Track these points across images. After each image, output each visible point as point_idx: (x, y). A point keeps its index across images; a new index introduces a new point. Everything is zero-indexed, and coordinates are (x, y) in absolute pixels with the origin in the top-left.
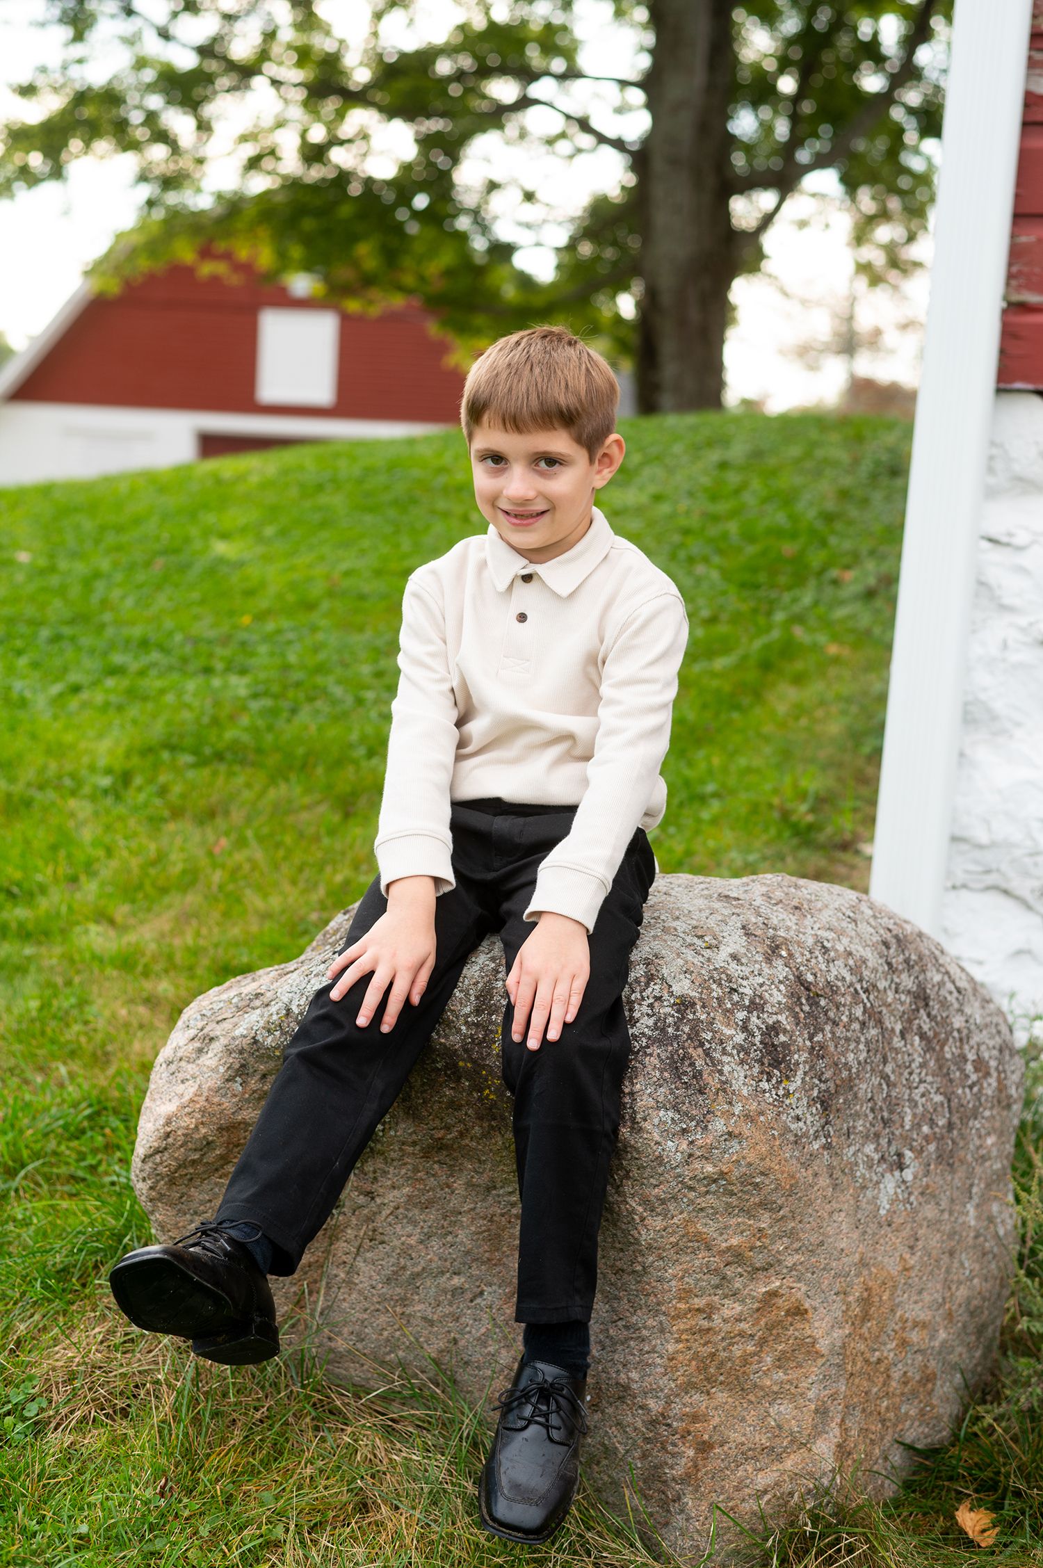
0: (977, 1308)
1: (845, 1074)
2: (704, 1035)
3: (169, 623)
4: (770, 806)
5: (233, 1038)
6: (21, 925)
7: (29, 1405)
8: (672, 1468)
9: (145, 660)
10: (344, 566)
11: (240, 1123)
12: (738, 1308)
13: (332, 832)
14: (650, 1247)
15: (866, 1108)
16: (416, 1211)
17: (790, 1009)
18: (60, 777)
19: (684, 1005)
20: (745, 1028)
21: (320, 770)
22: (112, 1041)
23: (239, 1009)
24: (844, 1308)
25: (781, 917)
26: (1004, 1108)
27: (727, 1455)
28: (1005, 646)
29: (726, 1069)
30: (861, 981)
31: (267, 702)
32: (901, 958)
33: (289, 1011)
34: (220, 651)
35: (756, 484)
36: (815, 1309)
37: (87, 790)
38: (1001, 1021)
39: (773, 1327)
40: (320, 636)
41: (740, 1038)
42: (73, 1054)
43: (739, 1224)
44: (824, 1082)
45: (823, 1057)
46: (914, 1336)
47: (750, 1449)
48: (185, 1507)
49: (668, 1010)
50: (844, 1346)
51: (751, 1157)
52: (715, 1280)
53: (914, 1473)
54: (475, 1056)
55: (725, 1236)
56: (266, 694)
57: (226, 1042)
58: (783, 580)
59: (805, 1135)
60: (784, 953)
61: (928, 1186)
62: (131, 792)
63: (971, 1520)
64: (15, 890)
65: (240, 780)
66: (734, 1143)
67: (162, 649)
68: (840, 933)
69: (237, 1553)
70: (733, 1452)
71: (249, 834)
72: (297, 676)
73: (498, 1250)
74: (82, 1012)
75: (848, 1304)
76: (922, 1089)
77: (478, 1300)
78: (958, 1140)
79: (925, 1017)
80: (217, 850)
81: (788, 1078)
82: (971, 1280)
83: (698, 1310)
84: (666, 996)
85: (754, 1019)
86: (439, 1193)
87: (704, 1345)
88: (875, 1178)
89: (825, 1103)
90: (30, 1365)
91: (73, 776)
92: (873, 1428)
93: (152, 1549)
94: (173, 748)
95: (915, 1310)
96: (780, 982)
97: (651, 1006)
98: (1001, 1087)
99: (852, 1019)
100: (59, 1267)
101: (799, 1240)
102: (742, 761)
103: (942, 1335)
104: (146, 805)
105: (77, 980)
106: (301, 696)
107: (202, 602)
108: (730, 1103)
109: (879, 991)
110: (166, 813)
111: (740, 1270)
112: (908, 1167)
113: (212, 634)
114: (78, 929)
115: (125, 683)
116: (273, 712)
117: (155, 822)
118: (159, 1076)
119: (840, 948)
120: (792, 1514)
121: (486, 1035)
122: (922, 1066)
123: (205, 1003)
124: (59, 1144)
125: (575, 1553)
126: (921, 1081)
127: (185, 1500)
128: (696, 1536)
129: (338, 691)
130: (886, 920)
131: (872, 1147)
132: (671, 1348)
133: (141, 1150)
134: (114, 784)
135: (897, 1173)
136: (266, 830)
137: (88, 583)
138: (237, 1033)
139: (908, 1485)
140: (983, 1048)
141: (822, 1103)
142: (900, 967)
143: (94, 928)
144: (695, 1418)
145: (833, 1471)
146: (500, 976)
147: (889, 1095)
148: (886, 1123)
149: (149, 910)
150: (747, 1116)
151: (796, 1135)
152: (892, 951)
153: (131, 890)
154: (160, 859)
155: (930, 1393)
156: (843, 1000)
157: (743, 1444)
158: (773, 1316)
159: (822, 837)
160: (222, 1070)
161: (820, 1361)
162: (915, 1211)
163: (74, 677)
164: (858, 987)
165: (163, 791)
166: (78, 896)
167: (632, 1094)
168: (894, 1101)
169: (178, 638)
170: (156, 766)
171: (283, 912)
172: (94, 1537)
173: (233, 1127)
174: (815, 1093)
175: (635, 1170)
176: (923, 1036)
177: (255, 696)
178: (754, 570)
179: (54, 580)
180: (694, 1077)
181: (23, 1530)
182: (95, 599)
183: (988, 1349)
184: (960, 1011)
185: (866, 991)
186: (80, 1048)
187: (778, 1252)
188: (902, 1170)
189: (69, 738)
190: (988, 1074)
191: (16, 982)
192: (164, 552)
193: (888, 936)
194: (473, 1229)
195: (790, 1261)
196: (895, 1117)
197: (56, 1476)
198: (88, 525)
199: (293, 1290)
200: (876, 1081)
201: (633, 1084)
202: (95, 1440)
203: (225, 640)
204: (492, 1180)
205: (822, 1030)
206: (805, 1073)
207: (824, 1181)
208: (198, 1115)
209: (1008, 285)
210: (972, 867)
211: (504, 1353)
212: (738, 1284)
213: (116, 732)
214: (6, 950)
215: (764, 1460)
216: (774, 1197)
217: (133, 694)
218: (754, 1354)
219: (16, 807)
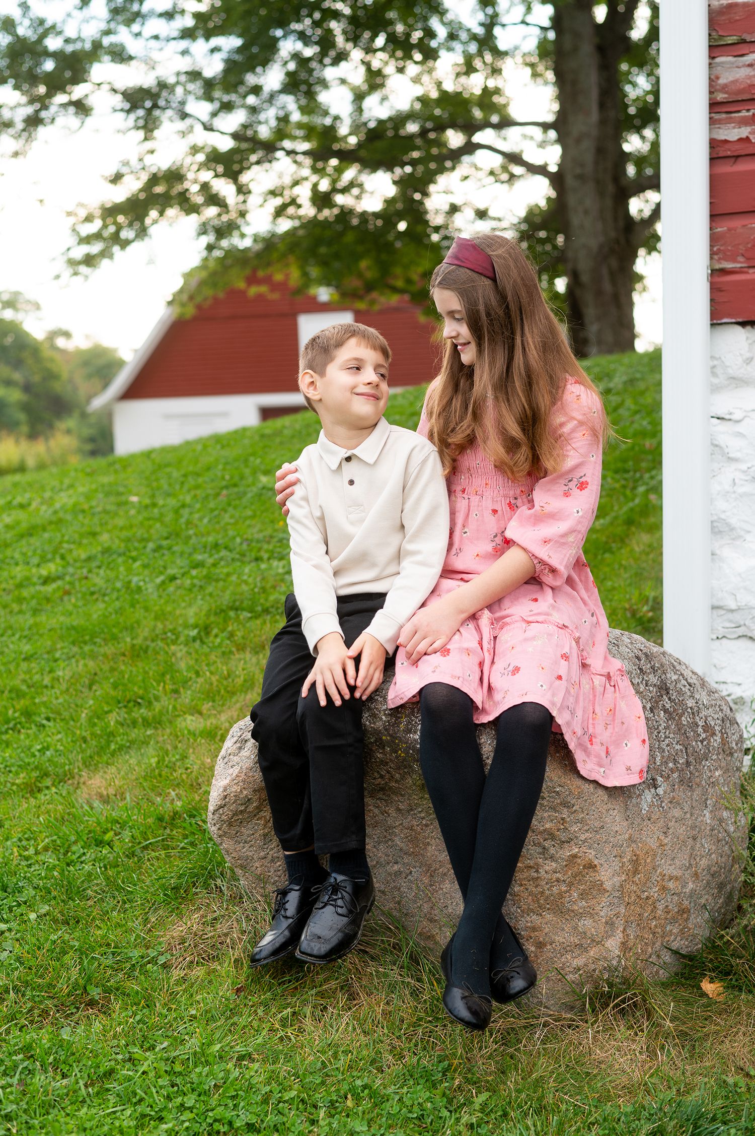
0: (715, 872)
3: (231, 533)
6: (144, 719)
7: (160, 957)
9: (216, 556)
22: (202, 775)
24: (620, 865)
26: (727, 755)
27: (555, 949)
28: (734, 483)
32: (649, 666)
34: (266, 546)
35: (629, 402)
36: (601, 865)
37: (182, 639)
38: (723, 703)
42: (179, 785)
46: (671, 885)
47: (568, 946)
48: (250, 1000)
50: (622, 887)
54: (391, 732)
61: (674, 798)
62: (211, 638)
63: (708, 987)
64: (139, 700)
67: (226, 548)
70: (558, 948)
73: (417, 847)
74: (183, 763)
75: (623, 863)
76: (667, 741)
77: (410, 877)
78: (694, 772)
79: (667, 700)
82: (710, 856)
83: (530, 867)
86: (381, 817)
87: (536, 888)
88: (638, 793)
90: (159, 937)
91: (173, 631)
94: (237, 609)
95: (670, 869)
98: (724, 742)
101: (587, 824)
104: (220, 645)
105: (179, 745)
110: (234, 649)
111: (553, 843)
112: (660, 787)
113: (260, 536)
114: (179, 719)
115: (205, 571)
117: (226, 655)
118: (219, 766)
120: (596, 981)
122: (666, 728)
124: (172, 830)
126: (666, 737)
127: (250, 997)
133: (211, 808)
134: (199, 633)
135: (653, 790)
137: (176, 512)
139: (675, 974)
140: (710, 719)
142: (648, 671)
143: (189, 718)
144: (534, 929)
149: (223, 705)
152: (643, 662)
153: (210, 695)
154: (229, 675)
155: (687, 920)
157: (563, 943)
158: (575, 869)
160: (253, 757)
161: (607, 895)
162: (666, 812)
163: (171, 571)
165: (231, 635)
166: (180, 700)
169: (238, 540)
170: (226, 620)
176: (666, 711)
178: (625, 461)
179: (156, 511)
182: (183, 520)
183: (730, 897)
184: (692, 697)
186: (183, 781)
187: (575, 832)
188: (656, 788)
189: (169, 608)
190: (714, 734)
191: (143, 751)
192: (226, 487)
193: (640, 654)
194: (402, 835)
195: (583, 837)
198: (176, 474)
202: (199, 972)
203: (269, 539)
204: (410, 805)
208: (241, 784)
209: (711, 258)
210: (728, 625)
211: (426, 906)
212: (552, 851)
213: (200, 602)
214: (134, 734)
215: (577, 952)
216: (569, 799)
217: (209, 578)
218: (567, 892)
219: (138, 653)
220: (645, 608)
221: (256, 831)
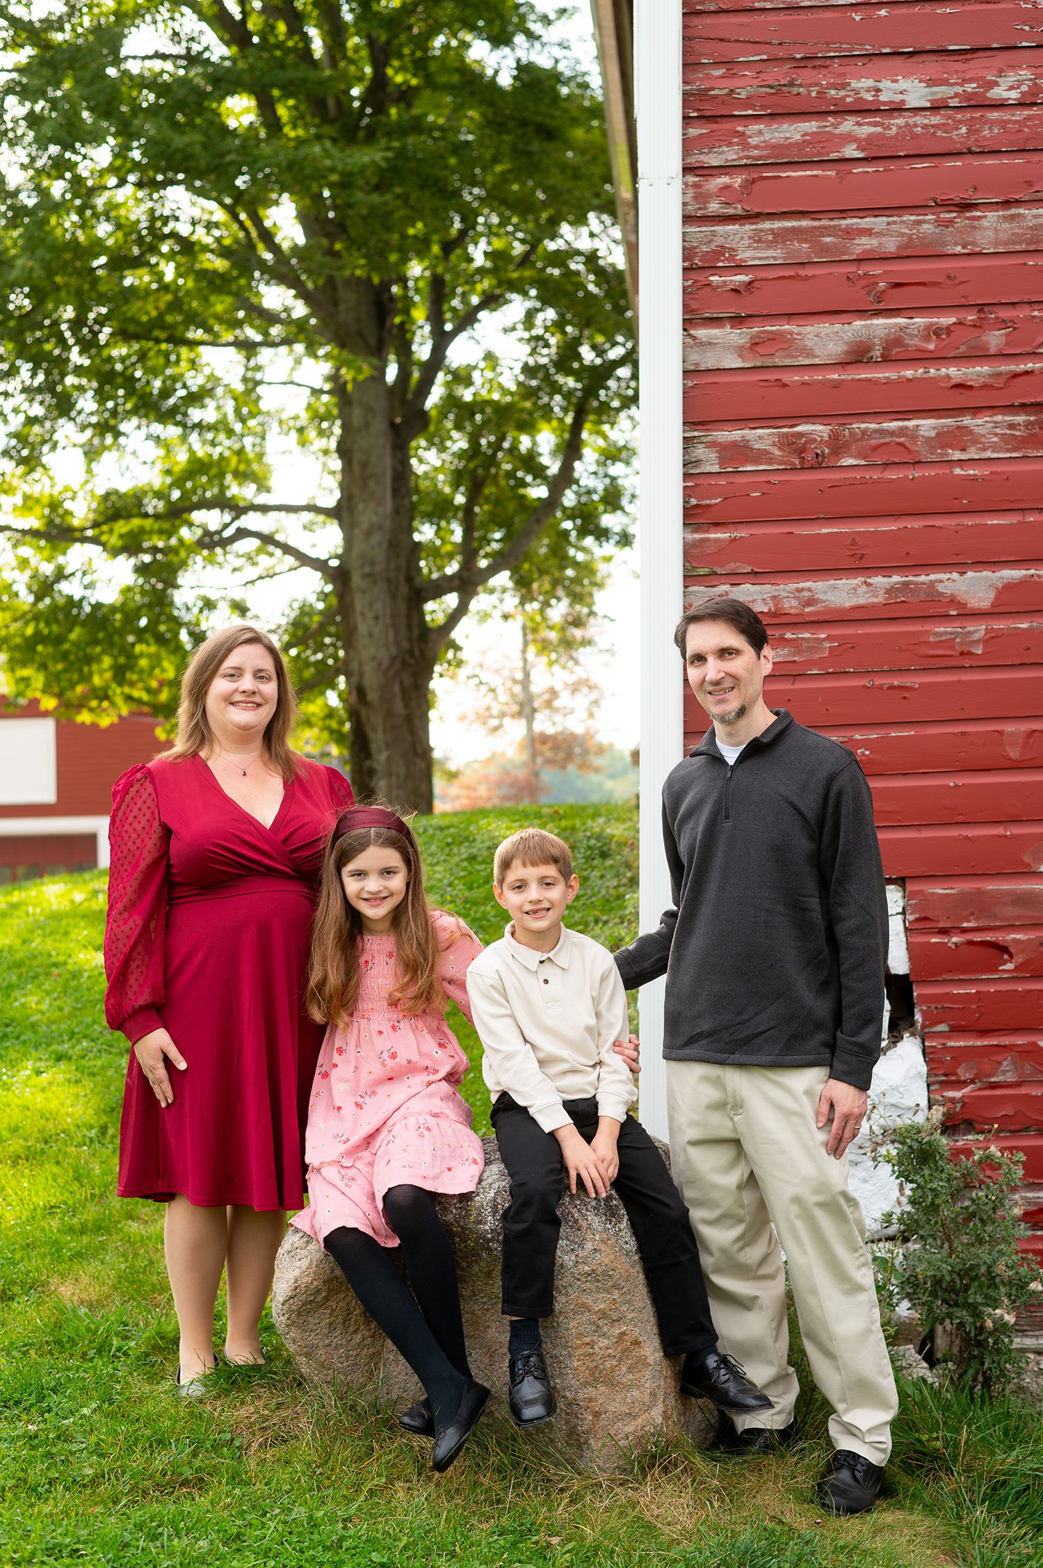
8: (581, 1427)
12: (607, 1342)
14: (560, 1312)
27: (608, 1418)
29: (589, 1218)
39: (625, 1351)
43: (603, 1297)
47: (619, 1415)
51: (607, 1261)
52: (594, 1328)
55: (597, 1304)
66: (598, 1255)
70: (611, 1417)
81: (619, 1222)
92: (680, 1408)
108: (593, 1235)
120: (644, 1445)
121: (467, 1212)
128: (597, 1460)
132: (575, 1364)
144: (591, 1400)
145: (662, 1424)
150: (602, 1241)
151: (626, 1251)
158: (624, 1346)
180: (574, 1222)
195: (630, 1316)
208: (311, 1275)
212: (605, 1329)
215: (627, 1420)
216: (619, 1282)
218: (616, 1366)
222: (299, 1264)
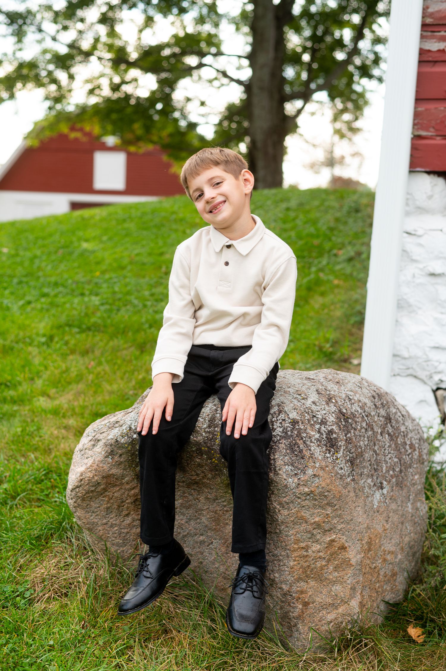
0: (413, 545)
1: (359, 450)
2: (303, 435)
3: (65, 276)
4: (315, 345)
5: (108, 440)
6: (12, 398)
7: (26, 592)
8: (293, 613)
9: (57, 291)
10: (136, 252)
11: (111, 475)
12: (319, 547)
13: (137, 358)
14: (282, 522)
15: (368, 464)
16: (184, 510)
17: (337, 424)
18: (24, 338)
19: (294, 422)
20: (319, 432)
21: (130, 334)
22: (52, 444)
23: (109, 428)
24: (361, 546)
25: (332, 386)
26: (421, 464)
27: (315, 607)
28: (414, 276)
29: (312, 448)
30: (364, 412)
31: (107, 307)
32: (380, 403)
33: (130, 428)
34: (87, 287)
36: (350, 547)
37: (36, 343)
38: (419, 428)
39: (333, 554)
40: (128, 280)
41: (317, 436)
42: (36, 449)
43: (318, 512)
44: (352, 453)
45: (351, 443)
46: (389, 557)
47: (324, 605)
48: (93, 633)
49: (288, 425)
50: (361, 562)
51: (323, 484)
52: (309, 536)
53: (389, 613)
54: (209, 445)
55: (313, 517)
56: (107, 303)
57: (105, 441)
58: (314, 254)
59: (344, 475)
60: (334, 401)
61: (393, 496)
62: (54, 344)
63: (414, 632)
64: (8, 384)
65: (98, 338)
66: (316, 479)
67: (63, 286)
68: (356, 393)
69: (115, 652)
70: (318, 606)
71: (103, 360)
72: (119, 296)
73: (218, 525)
74: (39, 432)
75: (363, 544)
76: (389, 456)
77: (211, 546)
78: (404, 477)
79: (390, 427)
80: (90, 367)
81: (337, 452)
82: (410, 534)
83: (302, 548)
84: (287, 419)
85: (323, 428)
86: (194, 502)
87: (305, 562)
88: (372, 493)
89: (352, 462)
90: (26, 576)
91: (30, 337)
92: (373, 595)
93: (80, 650)
94: (70, 326)
95: (389, 546)
96: (333, 413)
97: (281, 423)
98: (420, 455)
99: (362, 427)
100: (36, 535)
101: (343, 518)
102: (302, 327)
103: (399, 557)
104: (60, 349)
105: (36, 420)
106: (121, 304)
107: (79, 267)
108: (314, 463)
109: (371, 416)
110: (68, 352)
111: (319, 531)
112: (385, 488)
113: (83, 280)
114: (35, 399)
115: (49, 300)
116: (110, 311)
117: (64, 356)
118: (76, 457)
119: (356, 399)
120: (342, 631)
121: (213, 436)
122: (389, 447)
123: (94, 426)
124: (33, 486)
125: (253, 648)
126: (389, 453)
127: (92, 630)
128: (303, 641)
129: (136, 302)
130: (373, 387)
131: (370, 480)
132: (292, 563)
134: (46, 341)
135: (380, 491)
136: (109, 358)
137: (32, 260)
138: (109, 437)
139: (387, 618)
140: (413, 439)
141: (351, 462)
142: (380, 406)
143: (42, 399)
144: (302, 592)
145: (358, 613)
146: (218, 412)
147: (376, 459)
148: (376, 470)
149: (64, 391)
150: (321, 468)
151: (341, 475)
152: (376, 400)
153: (56, 383)
154: (67, 370)
155: (395, 580)
156: (358, 420)
157: (321, 603)
158: (333, 550)
159: (336, 357)
160: (103, 453)
161: (352, 568)
162: (388, 506)
163: (28, 298)
164: (364, 414)
165: (67, 343)
166: (35, 386)
167: (274, 459)
168: (379, 461)
169: (70, 281)
170: (64, 333)
171: (118, 391)
172: (56, 646)
173: (109, 476)
174: (348, 458)
175: (276, 490)
176: (389, 434)
177: (102, 304)
178: (303, 250)
179: (18, 259)
180: (300, 452)
181: (27, 643)
182: (35, 266)
183: (417, 562)
184: (403, 424)
185: (367, 416)
186: (39, 447)
187: (335, 523)
188: (382, 489)
189: (27, 322)
190: (415, 450)
191: (11, 421)
192: (62, 247)
193: (374, 394)
194: (208, 516)
195: (339, 527)
196: (379, 468)
197: (39, 621)
198: (31, 237)
199: (134, 543)
200: (371, 453)
201: (274, 455)
202: (54, 606)
203: (89, 282)
204: (216, 496)
205: (350, 432)
206: (344, 450)
207: (352, 494)
208: (94, 472)
209: (413, 128)
210: (401, 367)
211: (222, 567)
212: (318, 537)
213: (46, 320)
214: (6, 408)
215: (330, 609)
216: (333, 501)
217: (53, 304)
218: (325, 566)
219: (7, 350)
220: (328, 345)
221: (101, 505)
222: (86, 461)
